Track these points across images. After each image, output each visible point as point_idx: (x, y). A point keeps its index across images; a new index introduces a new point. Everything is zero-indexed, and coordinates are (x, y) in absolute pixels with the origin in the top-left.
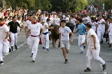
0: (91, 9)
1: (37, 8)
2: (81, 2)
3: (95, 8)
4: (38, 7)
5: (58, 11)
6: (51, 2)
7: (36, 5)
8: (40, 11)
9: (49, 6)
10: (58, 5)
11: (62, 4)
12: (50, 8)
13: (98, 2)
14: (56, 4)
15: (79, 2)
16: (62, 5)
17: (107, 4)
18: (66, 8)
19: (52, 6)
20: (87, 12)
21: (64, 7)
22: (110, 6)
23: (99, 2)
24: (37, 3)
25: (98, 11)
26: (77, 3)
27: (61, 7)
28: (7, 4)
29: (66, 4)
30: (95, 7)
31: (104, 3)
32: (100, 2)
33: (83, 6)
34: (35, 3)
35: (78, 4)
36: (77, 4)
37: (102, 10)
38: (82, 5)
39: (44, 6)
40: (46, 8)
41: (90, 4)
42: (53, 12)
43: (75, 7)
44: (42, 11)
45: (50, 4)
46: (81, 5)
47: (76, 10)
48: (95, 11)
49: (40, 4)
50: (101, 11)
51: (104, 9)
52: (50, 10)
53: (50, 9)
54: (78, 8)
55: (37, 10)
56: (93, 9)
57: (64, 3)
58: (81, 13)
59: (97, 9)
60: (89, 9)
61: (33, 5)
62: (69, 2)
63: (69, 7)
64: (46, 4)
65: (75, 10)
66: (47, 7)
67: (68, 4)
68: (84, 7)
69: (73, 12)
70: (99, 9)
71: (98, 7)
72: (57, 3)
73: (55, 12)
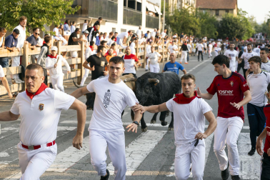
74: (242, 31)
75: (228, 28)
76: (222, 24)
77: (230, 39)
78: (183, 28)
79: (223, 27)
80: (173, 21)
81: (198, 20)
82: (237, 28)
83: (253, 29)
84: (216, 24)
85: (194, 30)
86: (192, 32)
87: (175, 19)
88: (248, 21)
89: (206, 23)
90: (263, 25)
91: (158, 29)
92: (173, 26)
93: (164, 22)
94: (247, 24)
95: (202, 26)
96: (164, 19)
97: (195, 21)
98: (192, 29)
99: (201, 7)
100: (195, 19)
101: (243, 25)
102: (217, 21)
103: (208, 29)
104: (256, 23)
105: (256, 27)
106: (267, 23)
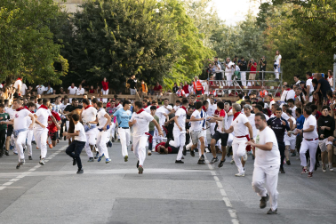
0: (229, 78)
1: (7, 73)
2: (185, 50)
3: (243, 74)
4: (11, 67)
6: (66, 48)
8: (19, 85)
9: (58, 66)
10: (95, 61)
11: (109, 57)
12: (62, 74)
13: (255, 46)
14: (84, 57)
15: (179, 47)
16: (111, 61)
17: (293, 56)
18: (127, 72)
19: (71, 67)
20: (212, 87)
21: (116, 69)
22: (303, 64)
23: (260, 48)
24: (9, 54)
25: (256, 86)
26: (170, 51)
27: (105, 68)
29: (125, 56)
30: (243, 68)
31: (281, 52)
32: (265, 48)
33: (197, 63)
35: (173, 58)
36: (169, 55)
37: (271, 80)
38: (190, 59)
39: (37, 66)
40: (46, 74)
41: (224, 56)
43: (164, 69)
45: (61, 58)
46: (188, 58)
47: (165, 81)
48: (244, 84)
49: (21, 56)
50: (267, 85)
51: (278, 77)
52: (61, 82)
53: (61, 78)
54: (176, 74)
55: (8, 82)
56: (236, 76)
57: (119, 52)
58: (187, 91)
59: (252, 76)
60: (219, 76)
62: (139, 47)
63: (136, 67)
64: (43, 57)
65: (161, 82)
66: (50, 67)
67: (133, 54)
68: (200, 71)
69: (156, 88)
70: (259, 77)
71: (254, 69)
72: (91, 51)
73: (81, 91)
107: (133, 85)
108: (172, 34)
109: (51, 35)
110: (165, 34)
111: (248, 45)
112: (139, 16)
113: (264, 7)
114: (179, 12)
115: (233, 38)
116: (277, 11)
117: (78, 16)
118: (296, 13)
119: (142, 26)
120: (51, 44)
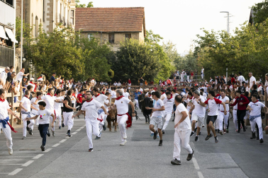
0: (182, 79)
1: (88, 77)
2: (163, 67)
3: (188, 77)
4: (90, 74)
5: (124, 82)
6: (113, 66)
7: (86, 72)
9: (110, 74)
10: (125, 71)
11: (131, 70)
12: (111, 77)
13: (193, 65)
14: (120, 70)
15: (161, 65)
16: (132, 72)
17: (209, 69)
18: (139, 76)
19: (115, 74)
20: (175, 82)
21: (134, 75)
22: (213, 72)
23: (195, 66)
24: (89, 69)
25: (193, 82)
26: (157, 67)
27: (130, 74)
28: (38, 70)
29: (138, 69)
30: (188, 74)
31: (204, 67)
32: (197, 66)
33: (168, 72)
34: (85, 69)
35: (158, 70)
36: (156, 69)
37: (200, 79)
38: (166, 70)
39: (101, 73)
40: (104, 77)
41: (180, 69)
42: (115, 84)
43: (154, 75)
44: (97, 81)
45: (111, 70)
46: (164, 70)
47: (155, 80)
48: (188, 81)
49: (94, 70)
50: (198, 81)
51: (203, 78)
53: (111, 79)
54: (159, 77)
55: (89, 81)
57: (135, 67)
58: (164, 84)
59: (192, 77)
60: (178, 78)
61: (81, 71)
63: (143, 74)
64: (103, 70)
65: (153, 80)
66: (106, 74)
67: (141, 69)
68: (169, 75)
69: (151, 83)
70: (195, 78)
71: (192, 74)
72: (123, 67)
73: (119, 84)
74: (153, 67)
75: (131, 64)
76: (120, 57)
77: (135, 83)
78: (54, 64)
79: (122, 61)
80: (37, 54)
81: (79, 52)
82: (145, 64)
83: (172, 65)
84: (110, 57)
85: (73, 68)
86: (69, 72)
87: (41, 50)
88: (163, 50)
89: (93, 56)
90: (188, 56)
91: (11, 67)
92: (37, 61)
93: (22, 55)
94: (162, 56)
95: (87, 62)
96: (21, 49)
97: (73, 53)
98: (69, 66)
99: (85, 29)
100: (74, 49)
101: (155, 58)
102: (112, 53)
103: (96, 66)
104: (176, 55)
105: (177, 61)
106: (195, 54)
107: (141, 81)
108: (158, 60)
109: (107, 61)
110: (155, 60)
111: (190, 64)
112: (144, 52)
113: (197, 48)
114: (161, 51)
115: (184, 62)
116: (202, 50)
117: (118, 52)
118: (210, 51)
119: (145, 57)
120: (107, 64)
